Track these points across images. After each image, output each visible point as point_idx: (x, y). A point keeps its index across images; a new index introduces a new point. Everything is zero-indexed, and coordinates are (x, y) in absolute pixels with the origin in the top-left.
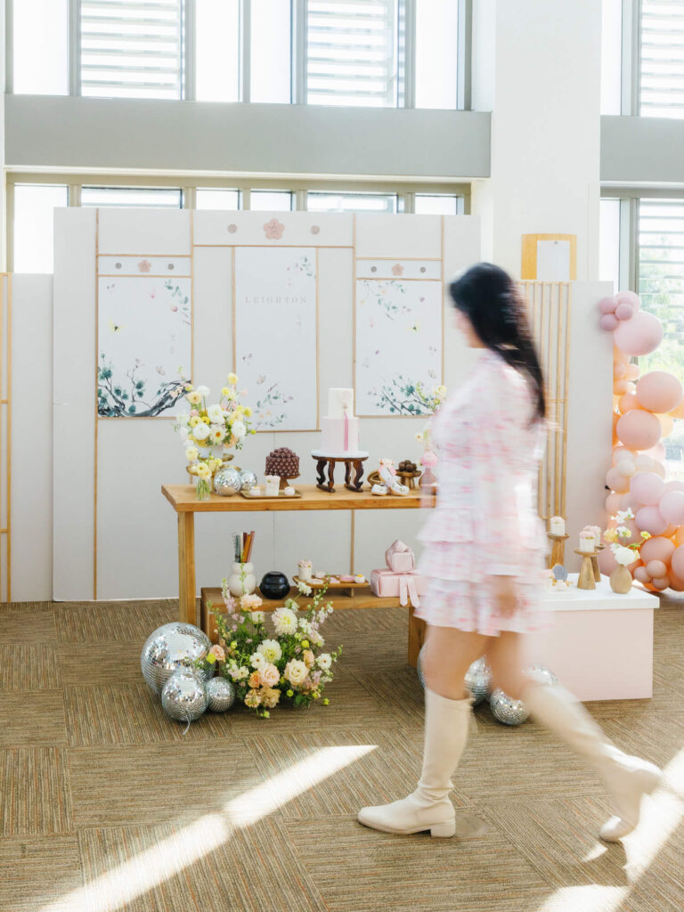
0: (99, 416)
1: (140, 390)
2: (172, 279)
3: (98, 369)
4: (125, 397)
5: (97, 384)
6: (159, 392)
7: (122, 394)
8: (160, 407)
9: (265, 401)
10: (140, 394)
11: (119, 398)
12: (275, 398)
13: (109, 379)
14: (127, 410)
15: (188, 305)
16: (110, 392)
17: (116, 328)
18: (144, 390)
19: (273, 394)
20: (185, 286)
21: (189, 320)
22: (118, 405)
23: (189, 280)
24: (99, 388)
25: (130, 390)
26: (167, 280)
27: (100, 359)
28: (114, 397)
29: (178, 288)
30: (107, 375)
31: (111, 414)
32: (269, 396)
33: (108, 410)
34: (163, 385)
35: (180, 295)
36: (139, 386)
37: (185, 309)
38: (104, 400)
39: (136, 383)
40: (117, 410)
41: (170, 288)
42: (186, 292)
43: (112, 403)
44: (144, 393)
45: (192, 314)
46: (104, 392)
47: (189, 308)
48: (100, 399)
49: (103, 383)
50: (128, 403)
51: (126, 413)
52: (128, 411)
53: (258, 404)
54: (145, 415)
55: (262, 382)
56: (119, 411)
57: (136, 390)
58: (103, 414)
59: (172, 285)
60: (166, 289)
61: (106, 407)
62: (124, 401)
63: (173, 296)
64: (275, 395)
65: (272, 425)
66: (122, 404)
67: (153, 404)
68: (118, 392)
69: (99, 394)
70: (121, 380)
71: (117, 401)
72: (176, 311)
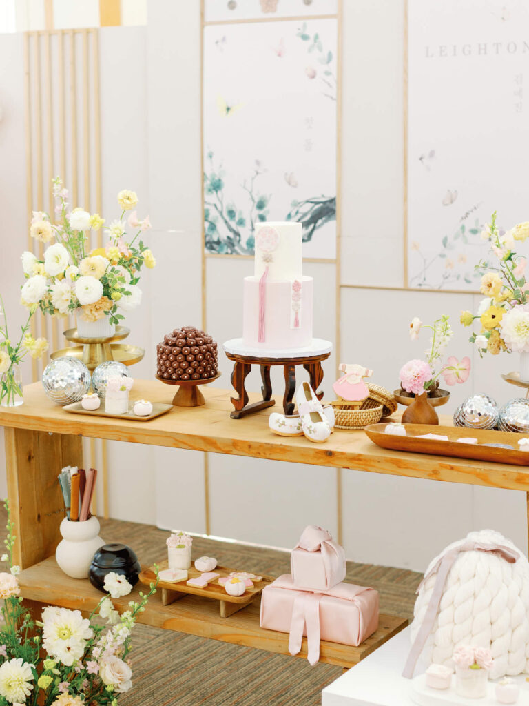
0: (207, 251)
1: (261, 212)
2: (308, 22)
3: (203, 174)
4: (241, 222)
5: (204, 202)
6: (289, 216)
7: (237, 218)
9: (456, 238)
10: (261, 218)
11: (233, 224)
12: (474, 232)
13: (219, 192)
14: (243, 243)
15: (333, 66)
16: (221, 213)
17: (228, 109)
18: (268, 212)
19: (470, 224)
20: (327, 31)
21: (333, 93)
22: (231, 235)
23: (334, 22)
24: (206, 207)
25: (247, 210)
26: (300, 24)
27: (207, 161)
28: (226, 222)
29: (316, 37)
30: (217, 186)
31: (222, 249)
32: (463, 228)
33: (218, 243)
34: (296, 204)
35: (320, 49)
36: (261, 206)
37: (328, 73)
38: (213, 227)
39: (257, 200)
40: (230, 243)
41: (305, 37)
42: (330, 44)
43: (223, 233)
45: (340, 82)
46: (213, 214)
47: (334, 71)
48: (207, 225)
49: (211, 198)
50: (245, 234)
51: (242, 249)
52: (245, 246)
53: (445, 242)
55: (452, 202)
56: (233, 245)
57: (256, 212)
58: (212, 248)
59: (309, 32)
60: (300, 39)
61: (215, 239)
62: (240, 229)
63: (310, 51)
64: (473, 227)
65: (468, 281)
66: (237, 234)
68: (231, 213)
69: (206, 217)
70: (235, 196)
71: (231, 229)
72: (313, 77)
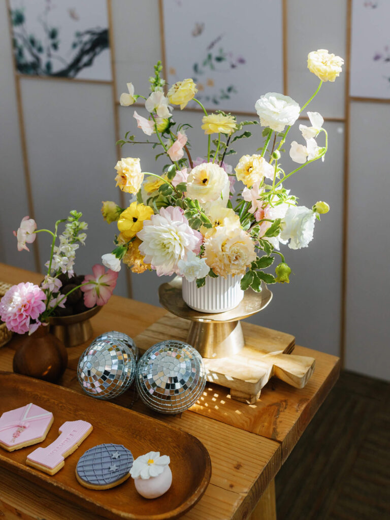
0: (19, 73)
1: (54, 41)
3: (10, 11)
4: (40, 49)
5: (12, 33)
6: (75, 45)
8: (76, 66)
9: (204, 65)
10: (55, 46)
11: (35, 50)
16: (26, 42)
18: (59, 41)
24: (14, 36)
25: (43, 40)
28: (29, 49)
30: (20, 19)
31: (30, 71)
32: (210, 56)
33: (26, 66)
34: (79, 35)
36: (53, 35)
38: (21, 54)
39: (50, 30)
43: (28, 58)
44: (60, 46)
46: (20, 42)
48: (17, 51)
49: (17, 29)
51: (44, 71)
53: (196, 68)
54: (63, 75)
55: (200, 33)
57: (50, 41)
61: (23, 62)
62: (40, 55)
66: (38, 59)
67: (69, 60)
68: (33, 42)
69: (15, 44)
70: (34, 28)
